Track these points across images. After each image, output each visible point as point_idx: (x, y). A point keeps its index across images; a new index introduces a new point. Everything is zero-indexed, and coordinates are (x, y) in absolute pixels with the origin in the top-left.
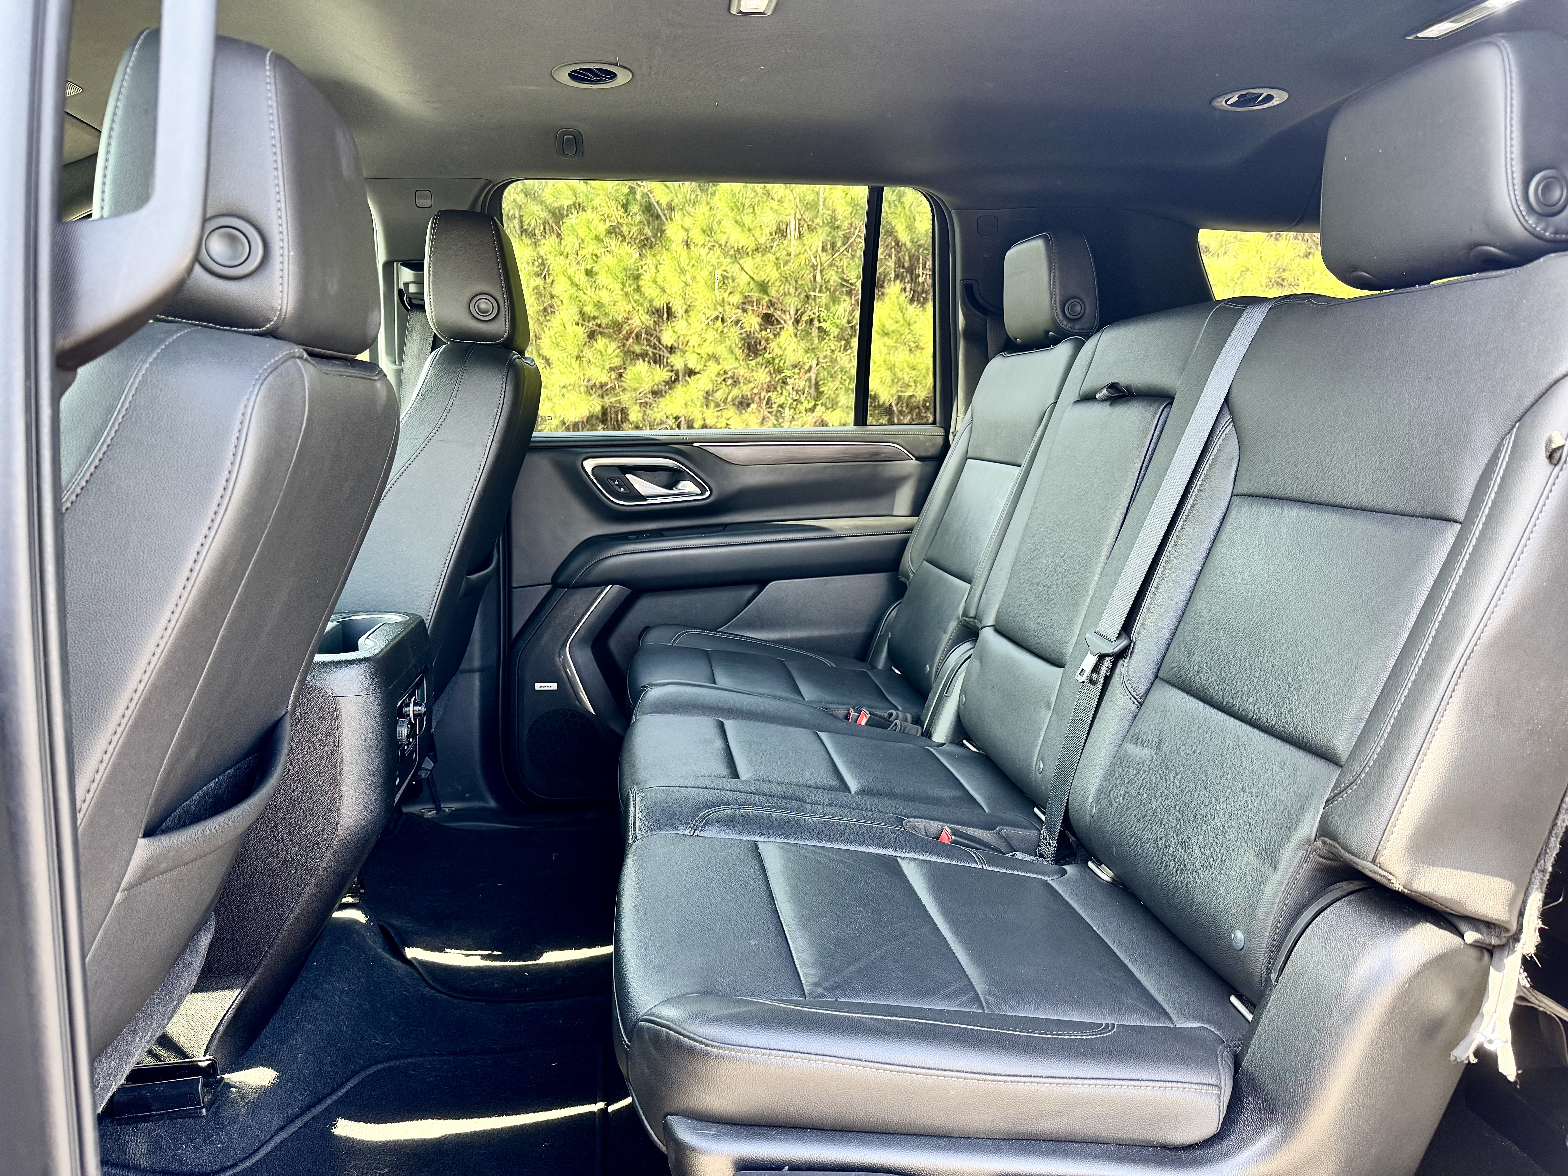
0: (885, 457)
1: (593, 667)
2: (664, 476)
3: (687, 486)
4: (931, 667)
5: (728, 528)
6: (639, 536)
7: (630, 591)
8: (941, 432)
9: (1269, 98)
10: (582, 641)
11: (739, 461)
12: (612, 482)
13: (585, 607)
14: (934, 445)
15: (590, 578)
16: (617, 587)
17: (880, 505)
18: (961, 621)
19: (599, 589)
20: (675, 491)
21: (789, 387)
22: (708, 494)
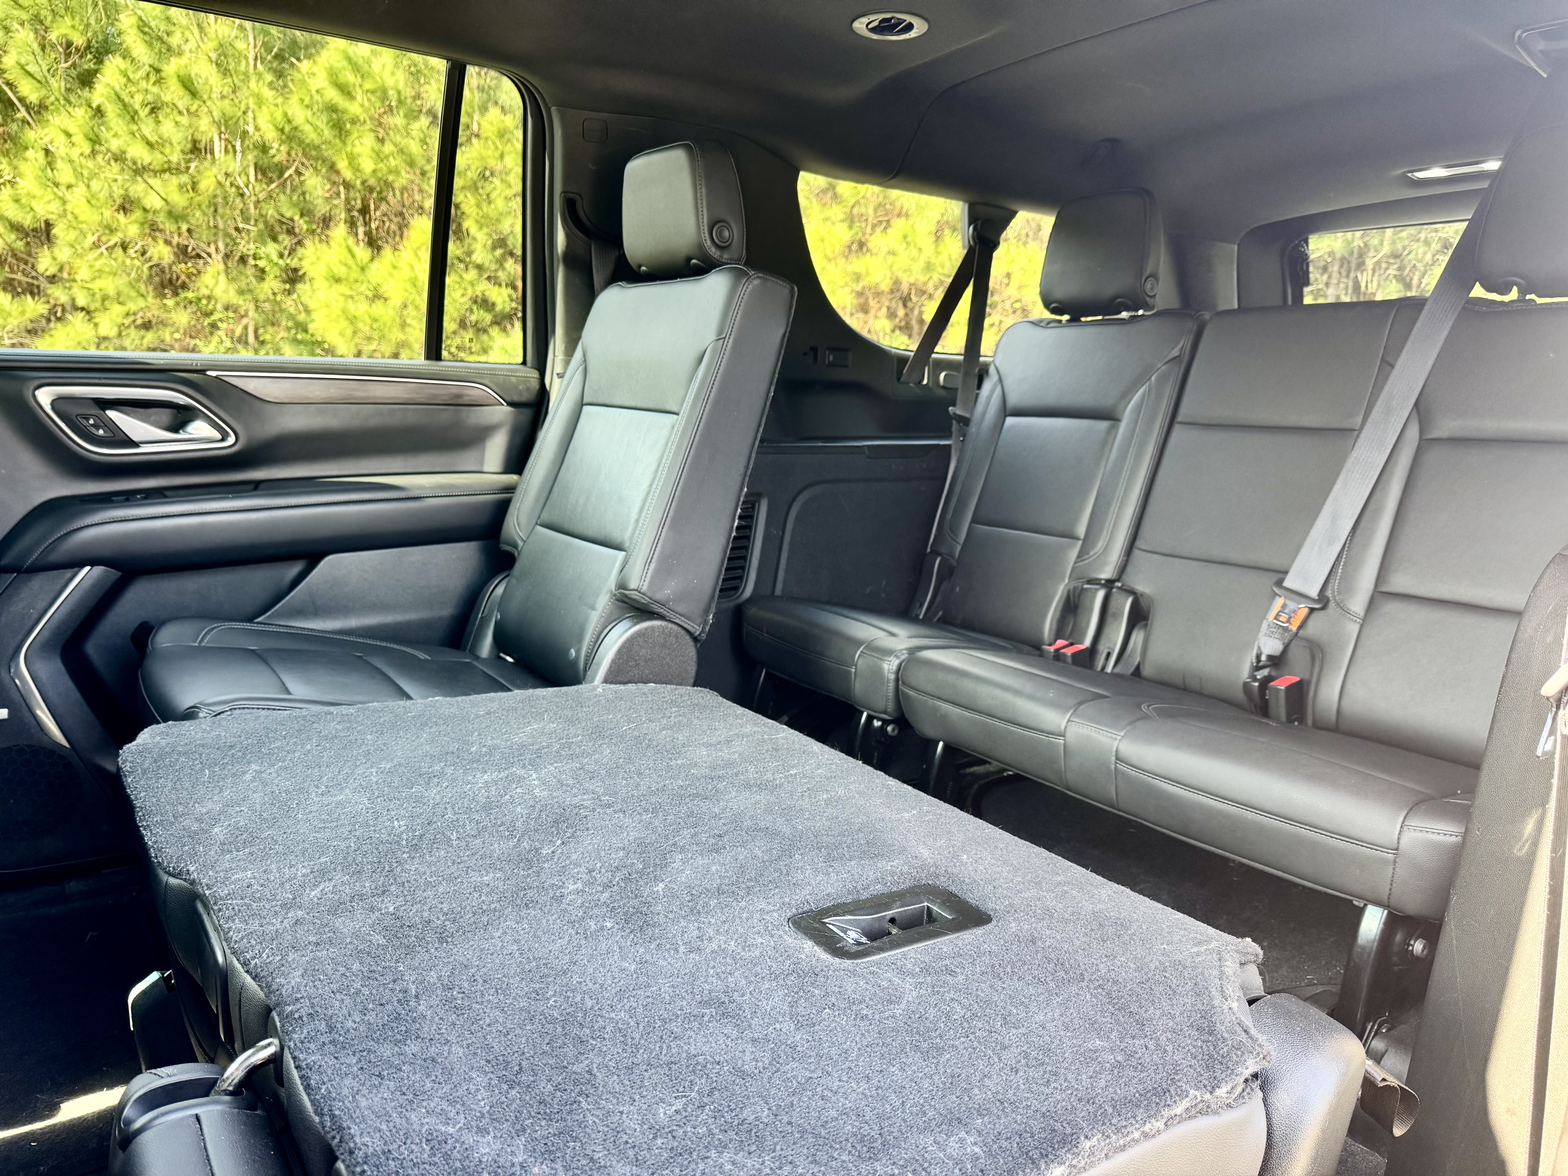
0: (470, 400)
1: (65, 683)
2: (165, 415)
3: (199, 429)
4: (578, 651)
5: (262, 486)
6: (128, 498)
7: (119, 574)
8: (535, 374)
9: (910, 27)
10: (45, 647)
11: (275, 398)
12: (84, 422)
13: (48, 599)
14: (528, 389)
15: (55, 557)
16: (99, 570)
17: (466, 459)
18: (615, 595)
19: (68, 573)
20: (181, 435)
21: (221, 333)
22: (231, 440)
